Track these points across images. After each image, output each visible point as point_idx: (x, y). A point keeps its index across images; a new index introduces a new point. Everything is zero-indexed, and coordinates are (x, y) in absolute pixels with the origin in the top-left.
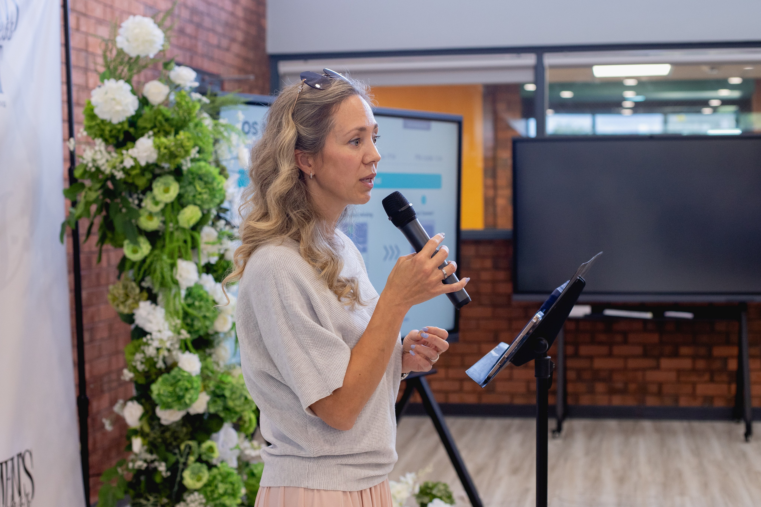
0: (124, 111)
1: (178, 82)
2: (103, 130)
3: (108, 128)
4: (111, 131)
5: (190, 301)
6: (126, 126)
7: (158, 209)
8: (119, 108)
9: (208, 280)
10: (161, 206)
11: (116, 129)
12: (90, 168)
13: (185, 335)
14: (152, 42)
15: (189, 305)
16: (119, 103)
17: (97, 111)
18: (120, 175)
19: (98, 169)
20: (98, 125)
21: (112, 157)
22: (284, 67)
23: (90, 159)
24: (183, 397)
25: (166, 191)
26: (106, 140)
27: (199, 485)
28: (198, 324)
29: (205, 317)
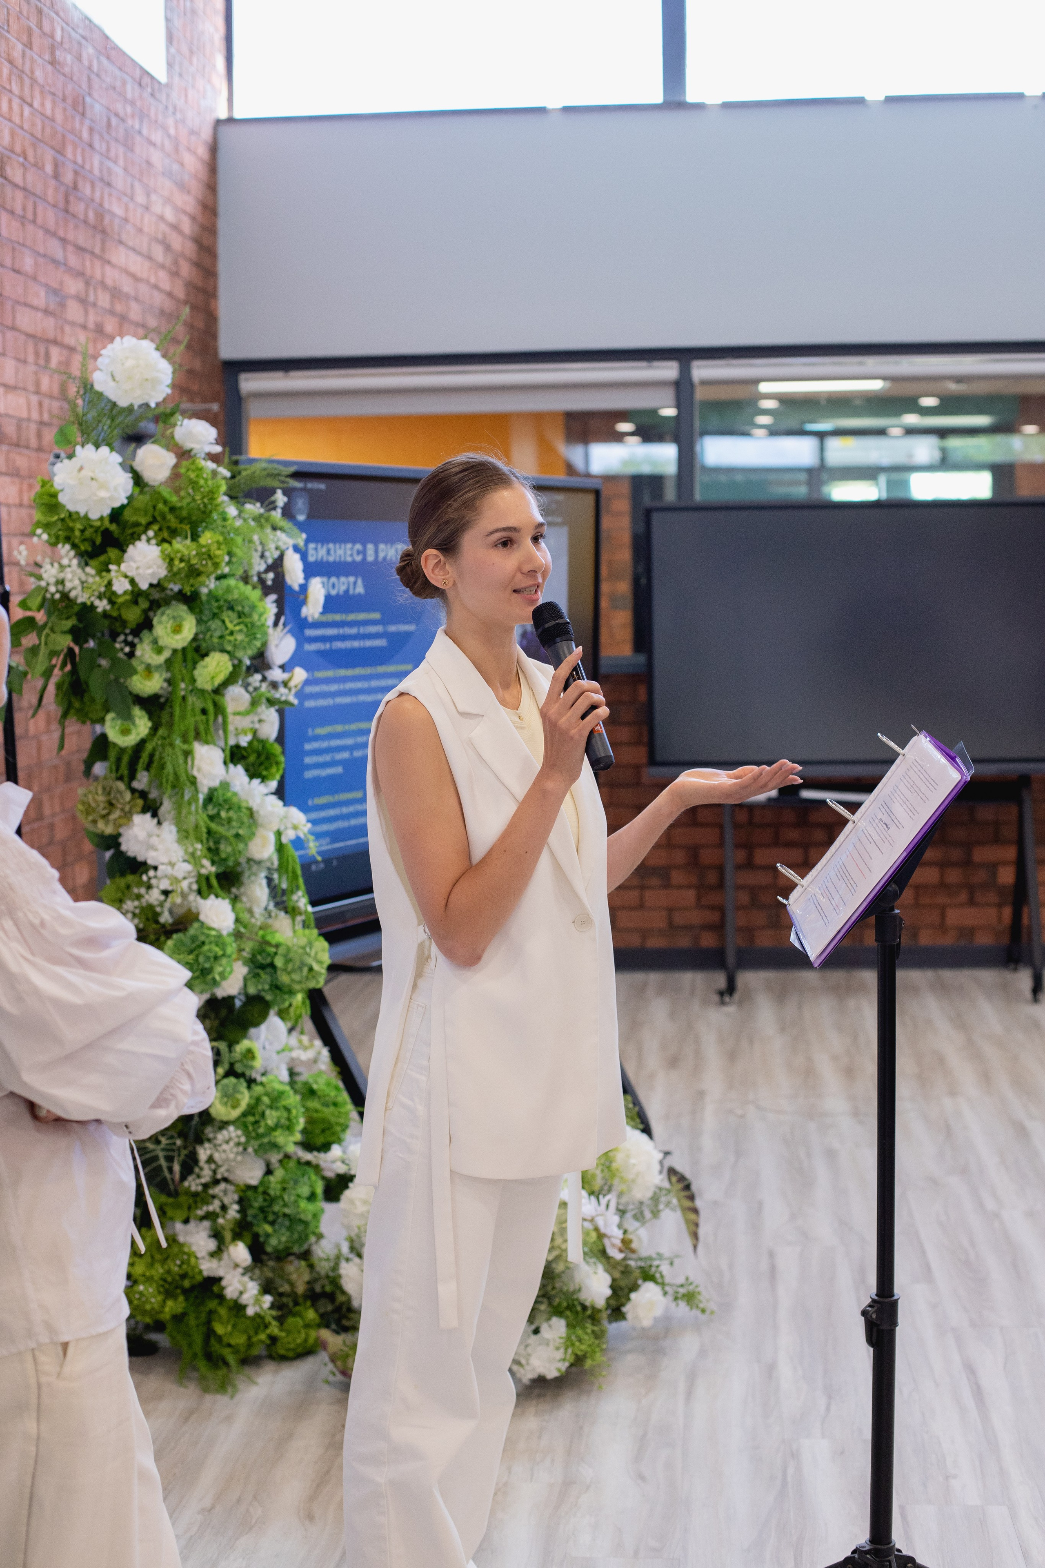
0: (111, 498)
1: (188, 445)
2: (72, 530)
3: (78, 526)
4: (83, 531)
5: (211, 810)
6: (107, 523)
7: (161, 659)
8: (103, 494)
9: (238, 775)
10: (167, 654)
11: (91, 526)
12: (53, 595)
13: (209, 868)
14: (155, 382)
15: (211, 818)
16: (103, 486)
17: (62, 498)
18: (102, 605)
19: (65, 596)
20: (63, 520)
21: (87, 574)
22: (249, 383)
23: (52, 580)
24: (210, 971)
25: (177, 629)
26: (74, 546)
27: (235, 1114)
28: (225, 849)
29: (237, 836)
